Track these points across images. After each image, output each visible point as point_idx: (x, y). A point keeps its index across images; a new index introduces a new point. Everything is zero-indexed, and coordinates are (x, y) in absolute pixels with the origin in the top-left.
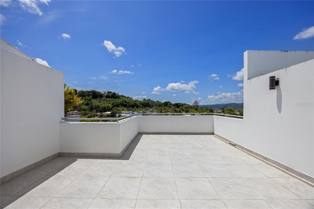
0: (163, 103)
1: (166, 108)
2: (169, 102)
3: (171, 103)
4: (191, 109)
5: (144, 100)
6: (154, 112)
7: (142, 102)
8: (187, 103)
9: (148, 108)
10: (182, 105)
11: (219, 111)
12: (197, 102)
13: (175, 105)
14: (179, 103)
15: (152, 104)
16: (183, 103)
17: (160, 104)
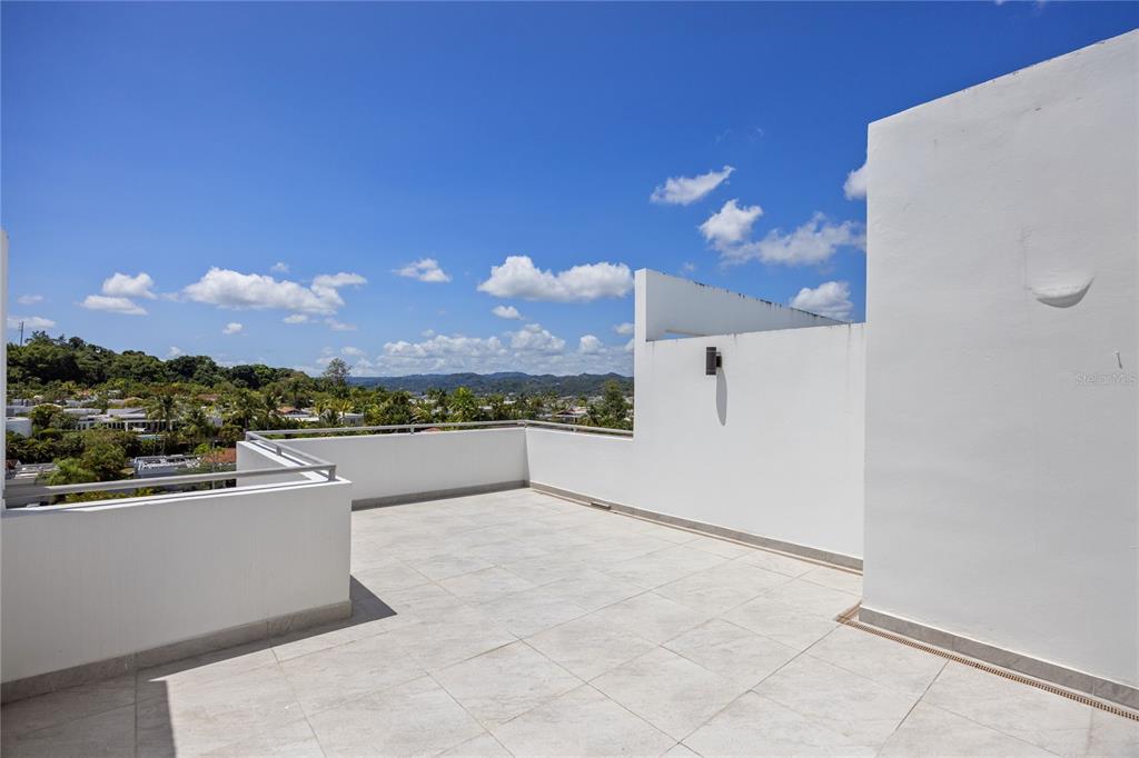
0: (170, 364)
1: (186, 386)
2: (201, 360)
3: (212, 365)
4: (319, 395)
5: (42, 339)
6: (117, 406)
7: (25, 355)
8: (297, 369)
9: (71, 383)
10: (274, 375)
11: (426, 402)
12: (341, 365)
13: (235, 376)
14: (257, 367)
15: (95, 365)
16: (277, 367)
17: (152, 365)
